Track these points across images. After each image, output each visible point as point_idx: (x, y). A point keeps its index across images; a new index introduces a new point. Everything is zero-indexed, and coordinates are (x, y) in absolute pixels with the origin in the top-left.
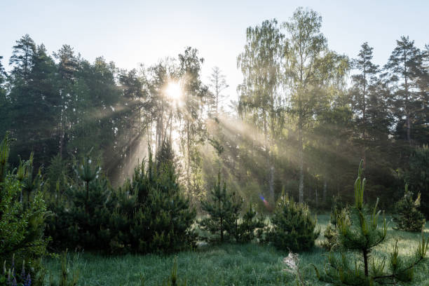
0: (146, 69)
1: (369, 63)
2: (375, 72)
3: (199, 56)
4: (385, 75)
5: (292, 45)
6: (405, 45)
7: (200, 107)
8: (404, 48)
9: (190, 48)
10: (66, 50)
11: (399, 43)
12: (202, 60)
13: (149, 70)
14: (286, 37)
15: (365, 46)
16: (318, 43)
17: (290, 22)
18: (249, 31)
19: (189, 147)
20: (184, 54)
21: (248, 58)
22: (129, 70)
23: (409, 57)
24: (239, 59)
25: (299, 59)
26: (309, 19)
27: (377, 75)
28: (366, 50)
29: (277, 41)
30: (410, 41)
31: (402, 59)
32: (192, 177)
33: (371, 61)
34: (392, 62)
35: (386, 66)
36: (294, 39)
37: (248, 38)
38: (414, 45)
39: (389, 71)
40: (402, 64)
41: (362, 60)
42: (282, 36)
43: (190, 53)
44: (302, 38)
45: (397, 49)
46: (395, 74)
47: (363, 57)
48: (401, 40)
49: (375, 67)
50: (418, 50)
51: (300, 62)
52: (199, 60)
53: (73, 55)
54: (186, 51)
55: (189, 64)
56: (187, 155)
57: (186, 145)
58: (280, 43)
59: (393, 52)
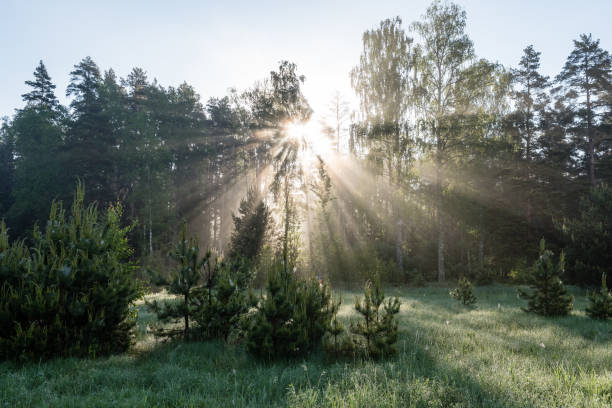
0: (238, 95)
1: (535, 75)
2: (543, 87)
3: (298, 73)
4: (558, 89)
5: (425, 53)
6: (586, 46)
8: (585, 50)
9: (286, 63)
11: (577, 44)
12: (302, 78)
13: (242, 97)
14: (415, 42)
15: (529, 51)
16: (461, 49)
17: (422, 22)
18: (366, 36)
20: (278, 71)
21: (364, 74)
23: (592, 63)
24: (353, 75)
25: (435, 72)
26: (449, 17)
27: (547, 91)
28: (531, 57)
29: (403, 47)
30: (594, 40)
31: (582, 67)
33: (537, 70)
34: (568, 71)
35: (558, 77)
36: (429, 43)
37: (367, 46)
38: (600, 46)
39: (564, 83)
40: (582, 74)
41: (525, 69)
42: (410, 41)
43: (287, 69)
44: (440, 43)
45: (574, 52)
46: (573, 88)
47: (526, 66)
48: (580, 40)
49: (543, 80)
50: (606, 53)
51: (437, 77)
52: (298, 78)
53: (146, 81)
54: (280, 67)
55: (285, 83)
58: (407, 51)
59: (569, 58)
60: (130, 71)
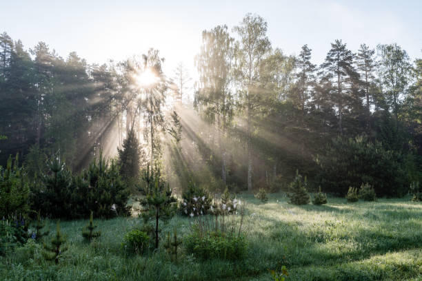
0: (116, 64)
1: (308, 63)
2: (312, 71)
3: (160, 56)
4: (321, 73)
5: (241, 47)
6: (338, 48)
7: (162, 102)
8: (338, 50)
9: (152, 49)
10: (42, 47)
11: (333, 46)
12: (163, 60)
13: (118, 65)
14: (236, 40)
15: (305, 48)
16: (264, 46)
17: (240, 26)
18: (205, 33)
19: (152, 136)
20: (147, 54)
21: (203, 58)
22: (100, 65)
23: (341, 58)
24: (195, 58)
25: (248, 59)
26: (256, 24)
27: (315, 73)
28: (306, 52)
29: (228, 44)
30: (343, 43)
31: (336, 60)
32: (154, 162)
33: (310, 60)
34: (327, 62)
35: (322, 65)
36: (244, 41)
37: (204, 40)
38: (346, 48)
39: (325, 70)
40: (335, 64)
41: (302, 60)
42: (232, 40)
43: (153, 54)
44: (251, 41)
45: (332, 50)
46: (331, 72)
47: (303, 57)
48: (335, 43)
49: (313, 66)
50: (350, 52)
51: (249, 62)
52: (160, 59)
53: (48, 51)
54: (149, 52)
56: (150, 143)
57: (149, 134)
58: (230, 45)
59: (329, 54)
60: (37, 44)
